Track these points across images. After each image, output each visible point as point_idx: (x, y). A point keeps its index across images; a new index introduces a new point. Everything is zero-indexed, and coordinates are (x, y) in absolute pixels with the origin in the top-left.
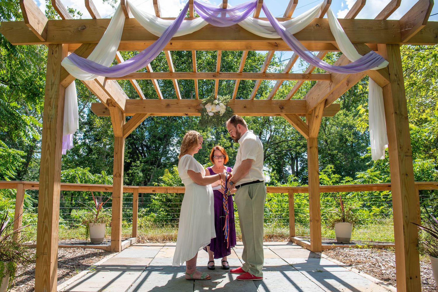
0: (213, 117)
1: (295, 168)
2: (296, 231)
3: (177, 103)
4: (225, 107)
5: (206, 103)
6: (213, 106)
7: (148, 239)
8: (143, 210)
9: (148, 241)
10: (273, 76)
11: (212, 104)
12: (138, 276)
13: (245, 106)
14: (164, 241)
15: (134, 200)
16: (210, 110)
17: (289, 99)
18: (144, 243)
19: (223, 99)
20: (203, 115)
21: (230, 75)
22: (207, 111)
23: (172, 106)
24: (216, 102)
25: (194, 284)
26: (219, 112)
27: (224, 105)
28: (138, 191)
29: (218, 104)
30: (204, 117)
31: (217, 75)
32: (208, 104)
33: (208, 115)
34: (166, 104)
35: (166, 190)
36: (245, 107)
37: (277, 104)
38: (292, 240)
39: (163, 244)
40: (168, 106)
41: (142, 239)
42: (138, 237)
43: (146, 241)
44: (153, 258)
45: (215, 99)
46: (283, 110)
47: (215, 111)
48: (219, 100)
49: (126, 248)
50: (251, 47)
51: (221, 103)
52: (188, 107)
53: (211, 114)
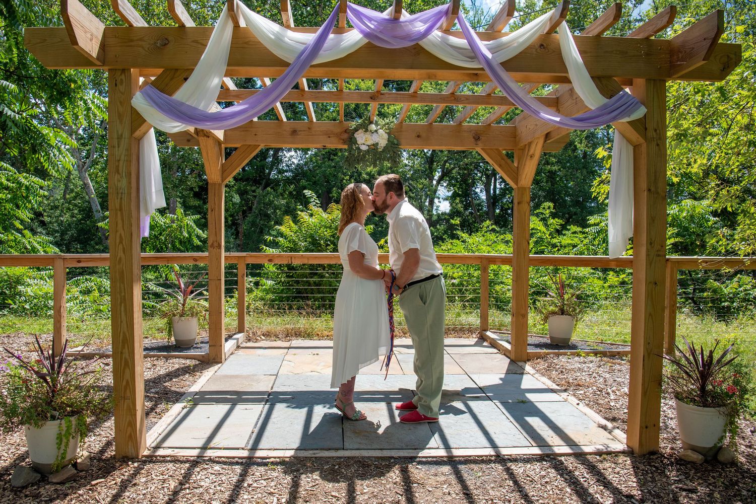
0: (368, 152)
1: (492, 192)
2: (490, 321)
3: (309, 128)
4: (386, 136)
5: (356, 130)
6: (368, 135)
7: (263, 335)
8: (251, 280)
9: (263, 337)
10: (467, 99)
11: (366, 131)
12: (259, 413)
13: (418, 134)
14: (288, 338)
15: (239, 276)
16: (363, 142)
17: (490, 125)
18: (257, 341)
19: (384, 123)
20: (352, 148)
21: (399, 96)
22: (358, 142)
23: (301, 132)
24: (373, 127)
25: (343, 429)
26: (377, 144)
27: (386, 133)
28: (245, 261)
29: (376, 131)
30: (353, 152)
31: (377, 97)
32: (360, 131)
33: (358, 148)
34: (291, 130)
35: (290, 259)
36: (418, 136)
37: (470, 132)
38: (484, 337)
39: (287, 344)
40: (294, 132)
41: (254, 334)
42: (247, 331)
43: (259, 338)
44: (277, 375)
45: (371, 123)
46: (479, 142)
47: (370, 143)
48: (377, 124)
49: (232, 354)
50: (435, 76)
51: (380, 129)
52: (326, 135)
53: (364, 148)
